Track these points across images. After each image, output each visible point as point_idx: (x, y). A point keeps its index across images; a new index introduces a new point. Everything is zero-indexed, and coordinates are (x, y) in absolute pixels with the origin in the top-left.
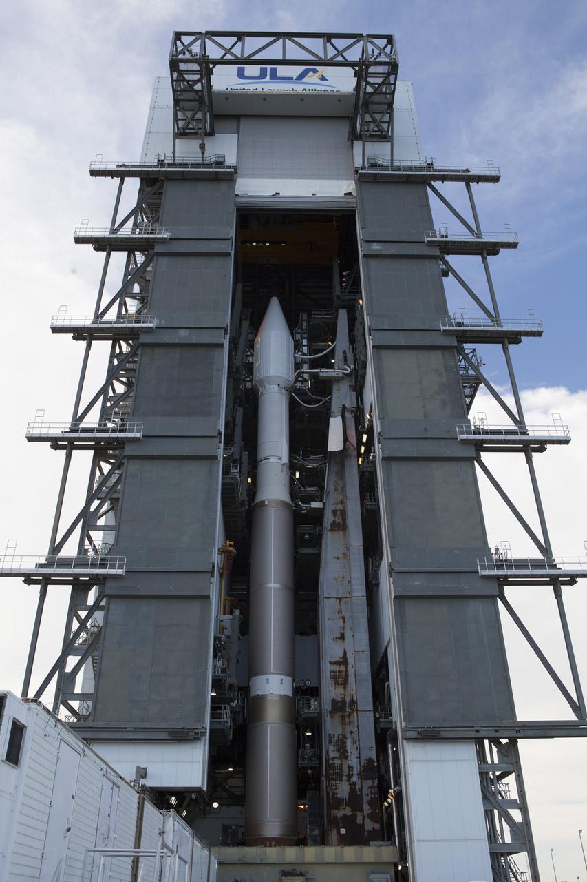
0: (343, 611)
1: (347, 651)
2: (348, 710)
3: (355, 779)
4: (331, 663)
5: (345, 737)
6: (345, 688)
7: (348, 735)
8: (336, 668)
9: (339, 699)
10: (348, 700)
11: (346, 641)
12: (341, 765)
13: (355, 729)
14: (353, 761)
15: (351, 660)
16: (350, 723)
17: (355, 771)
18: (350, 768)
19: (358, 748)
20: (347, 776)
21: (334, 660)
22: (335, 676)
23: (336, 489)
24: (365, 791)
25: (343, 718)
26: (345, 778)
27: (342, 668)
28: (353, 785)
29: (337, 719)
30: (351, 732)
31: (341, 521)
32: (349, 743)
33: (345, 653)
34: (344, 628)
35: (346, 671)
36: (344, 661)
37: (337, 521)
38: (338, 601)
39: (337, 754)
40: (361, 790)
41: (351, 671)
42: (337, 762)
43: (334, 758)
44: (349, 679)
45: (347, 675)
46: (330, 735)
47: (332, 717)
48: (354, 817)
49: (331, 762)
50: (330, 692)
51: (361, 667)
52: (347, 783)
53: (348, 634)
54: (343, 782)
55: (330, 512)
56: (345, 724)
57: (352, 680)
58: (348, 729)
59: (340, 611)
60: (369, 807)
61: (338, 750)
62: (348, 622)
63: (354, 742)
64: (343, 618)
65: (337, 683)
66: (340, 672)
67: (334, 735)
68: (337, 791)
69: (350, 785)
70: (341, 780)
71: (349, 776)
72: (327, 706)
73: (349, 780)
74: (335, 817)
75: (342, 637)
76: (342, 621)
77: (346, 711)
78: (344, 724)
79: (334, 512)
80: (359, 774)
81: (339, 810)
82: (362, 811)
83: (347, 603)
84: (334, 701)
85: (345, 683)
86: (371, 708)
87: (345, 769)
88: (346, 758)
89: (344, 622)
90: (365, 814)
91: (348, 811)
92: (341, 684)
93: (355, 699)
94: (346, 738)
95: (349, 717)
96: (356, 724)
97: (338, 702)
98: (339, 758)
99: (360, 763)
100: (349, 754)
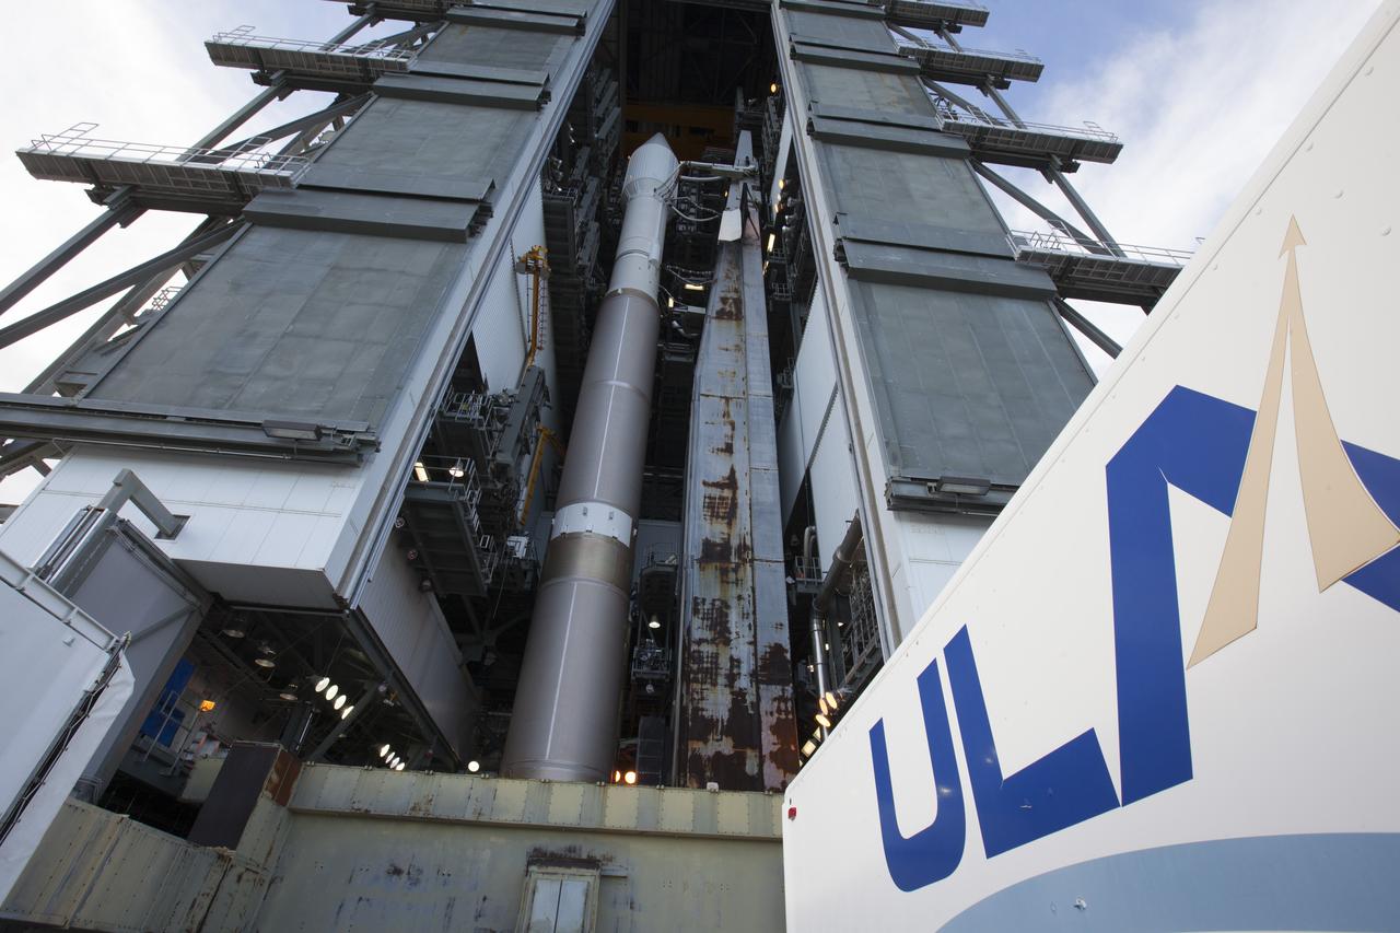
0: (732, 414)
1: (736, 469)
2: (734, 559)
3: (743, 682)
4: (705, 483)
5: (726, 605)
6: (729, 524)
7: (733, 603)
8: (716, 492)
9: (718, 541)
10: (735, 543)
11: (736, 455)
12: (716, 656)
13: (747, 593)
14: (741, 649)
15: (743, 483)
16: (737, 582)
17: (745, 669)
18: (735, 663)
19: (754, 627)
20: (727, 676)
21: (711, 481)
22: (712, 506)
23: (727, 277)
24: (765, 706)
25: (724, 572)
26: (721, 680)
27: (727, 493)
28: (739, 697)
29: (712, 573)
30: (740, 598)
31: (733, 310)
32: (734, 617)
33: (733, 471)
34: (732, 437)
35: (734, 498)
36: (731, 482)
37: (728, 309)
38: (724, 401)
39: (708, 635)
40: (756, 705)
41: (743, 499)
42: (706, 649)
43: (700, 642)
44: (739, 511)
45: (734, 505)
46: (696, 598)
47: (702, 569)
48: (740, 758)
49: (694, 647)
50: (700, 527)
51: (761, 492)
52: (727, 690)
53: (738, 445)
54: (719, 688)
55: (718, 299)
56: (728, 583)
57: (743, 512)
58: (733, 591)
59: (726, 414)
60: (774, 739)
61: (711, 628)
62: (741, 431)
63: (744, 616)
64: (732, 424)
65: (715, 515)
66: (721, 498)
67: (704, 600)
68: (702, 705)
69: (732, 693)
70: (714, 684)
71: (732, 678)
72: (693, 550)
73: (730, 685)
74: (697, 757)
75: (729, 449)
76: (730, 427)
77: (729, 561)
78: (724, 582)
79: (724, 300)
80: (753, 675)
81: (706, 741)
82: (758, 746)
83: (739, 405)
84: (707, 545)
85: (730, 516)
86: (780, 556)
87: (724, 663)
88: (727, 642)
89: (733, 429)
90: (765, 752)
91: (726, 747)
92: (723, 518)
93: (748, 542)
94: (728, 607)
95: (736, 570)
96: (750, 584)
97: (715, 545)
98: (713, 641)
99: (755, 654)
100: (733, 636)
